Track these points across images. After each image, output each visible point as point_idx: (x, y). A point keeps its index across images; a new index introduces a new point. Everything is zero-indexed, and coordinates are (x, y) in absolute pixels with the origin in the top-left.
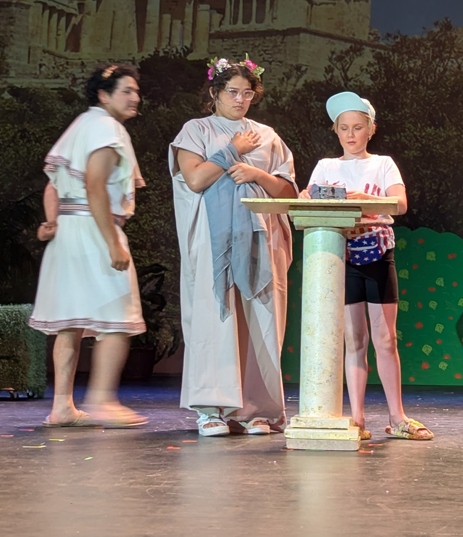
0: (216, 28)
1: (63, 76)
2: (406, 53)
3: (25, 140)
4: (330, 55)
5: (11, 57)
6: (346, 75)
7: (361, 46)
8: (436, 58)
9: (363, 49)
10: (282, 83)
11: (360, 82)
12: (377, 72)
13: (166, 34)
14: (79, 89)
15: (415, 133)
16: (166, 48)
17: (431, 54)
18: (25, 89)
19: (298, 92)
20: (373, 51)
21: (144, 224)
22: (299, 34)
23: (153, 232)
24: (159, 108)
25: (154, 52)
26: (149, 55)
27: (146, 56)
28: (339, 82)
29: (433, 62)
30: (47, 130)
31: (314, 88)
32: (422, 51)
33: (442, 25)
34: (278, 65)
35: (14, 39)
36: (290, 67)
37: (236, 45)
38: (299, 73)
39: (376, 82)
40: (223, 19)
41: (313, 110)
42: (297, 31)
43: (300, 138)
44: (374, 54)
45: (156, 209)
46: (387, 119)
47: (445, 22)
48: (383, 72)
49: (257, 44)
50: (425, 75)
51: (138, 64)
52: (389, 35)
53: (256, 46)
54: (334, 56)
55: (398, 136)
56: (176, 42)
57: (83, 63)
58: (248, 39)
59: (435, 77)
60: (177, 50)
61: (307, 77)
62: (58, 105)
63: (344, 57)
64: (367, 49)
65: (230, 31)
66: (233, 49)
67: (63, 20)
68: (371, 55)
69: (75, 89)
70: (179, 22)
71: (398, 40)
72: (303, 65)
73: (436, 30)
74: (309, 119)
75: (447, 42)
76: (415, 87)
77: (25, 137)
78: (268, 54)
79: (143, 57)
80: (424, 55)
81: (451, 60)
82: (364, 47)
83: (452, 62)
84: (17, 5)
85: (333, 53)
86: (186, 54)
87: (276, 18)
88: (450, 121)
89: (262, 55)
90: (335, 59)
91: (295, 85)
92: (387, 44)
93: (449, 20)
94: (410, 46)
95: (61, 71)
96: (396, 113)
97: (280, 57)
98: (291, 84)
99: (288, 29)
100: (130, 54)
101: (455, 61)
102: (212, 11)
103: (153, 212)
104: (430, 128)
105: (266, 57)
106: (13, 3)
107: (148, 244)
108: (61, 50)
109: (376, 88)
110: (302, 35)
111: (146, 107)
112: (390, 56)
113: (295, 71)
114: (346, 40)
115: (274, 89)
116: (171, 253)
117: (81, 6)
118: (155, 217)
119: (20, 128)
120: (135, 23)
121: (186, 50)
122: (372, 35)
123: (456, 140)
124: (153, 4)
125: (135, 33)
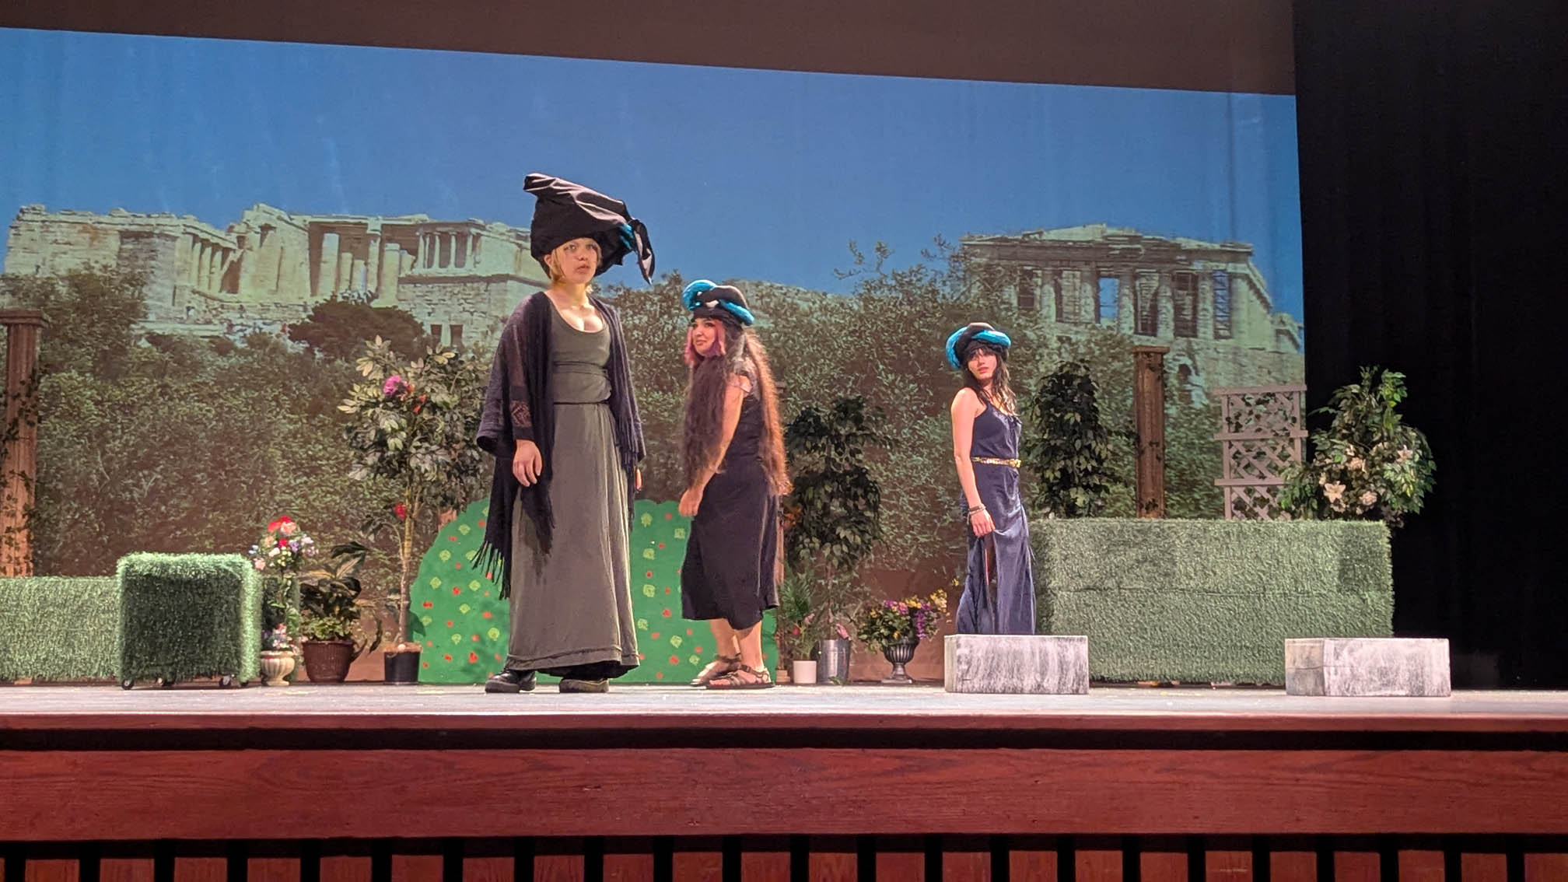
0: (406, 272)
1: (216, 322)
2: (631, 308)
3: (167, 398)
5: (151, 298)
13: (346, 276)
14: (237, 337)
16: (346, 292)
17: (658, 310)
18: (167, 336)
21: (314, 500)
22: (505, 282)
23: (325, 511)
24: (336, 363)
25: (331, 297)
26: (325, 300)
27: (322, 301)
29: (660, 319)
30: (195, 386)
32: (648, 306)
33: (670, 278)
34: (481, 316)
35: (154, 276)
36: (494, 320)
37: (431, 292)
40: (415, 261)
42: (503, 278)
45: (330, 482)
47: (674, 274)
49: (456, 291)
50: (651, 334)
51: (310, 310)
52: (611, 287)
53: (454, 294)
56: (358, 285)
57: (241, 308)
58: (445, 285)
59: (662, 335)
60: (359, 295)
62: (210, 356)
65: (425, 276)
66: (428, 296)
67: (219, 255)
69: (231, 337)
70: (362, 262)
71: (621, 293)
73: (665, 283)
76: (641, 347)
77: (166, 394)
78: (469, 303)
79: (317, 302)
80: (650, 311)
84: (160, 235)
86: (370, 300)
87: (478, 263)
89: (462, 304)
93: (677, 272)
95: (214, 316)
97: (483, 307)
99: (493, 276)
100: (301, 298)
102: (402, 251)
103: (326, 486)
105: (467, 306)
106: (156, 234)
107: (319, 525)
108: (215, 291)
110: (510, 282)
116: (347, 535)
117: (241, 239)
118: (328, 492)
120: (308, 262)
121: (369, 295)
124: (331, 241)
125: (308, 274)
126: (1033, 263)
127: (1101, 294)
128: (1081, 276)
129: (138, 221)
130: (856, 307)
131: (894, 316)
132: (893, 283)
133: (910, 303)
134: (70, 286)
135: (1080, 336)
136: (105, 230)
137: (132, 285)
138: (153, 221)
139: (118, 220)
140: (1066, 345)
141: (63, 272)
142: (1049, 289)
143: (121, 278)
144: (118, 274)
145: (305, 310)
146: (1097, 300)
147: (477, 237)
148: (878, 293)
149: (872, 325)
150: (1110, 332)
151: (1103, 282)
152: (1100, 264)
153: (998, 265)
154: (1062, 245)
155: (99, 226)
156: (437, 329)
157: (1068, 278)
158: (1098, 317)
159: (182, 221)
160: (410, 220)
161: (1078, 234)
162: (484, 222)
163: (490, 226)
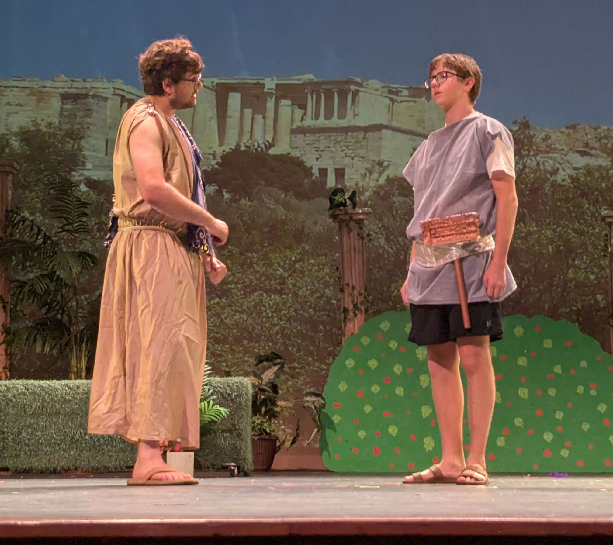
0: (297, 124)
5: (88, 149)
10: (364, 178)
13: (247, 127)
16: (248, 142)
18: (102, 181)
19: (381, 187)
21: (226, 318)
22: (380, 130)
23: (235, 327)
24: (241, 202)
25: (236, 146)
26: (231, 149)
27: (228, 150)
31: (396, 183)
33: (521, 124)
34: (360, 160)
35: (90, 131)
36: (371, 162)
37: (319, 141)
38: (381, 169)
40: (305, 114)
41: (395, 205)
42: (378, 128)
43: (384, 232)
45: (238, 303)
47: (524, 121)
49: (339, 140)
51: (219, 158)
53: (338, 142)
56: (258, 136)
58: (329, 134)
60: (259, 144)
61: (390, 173)
65: (313, 127)
66: (315, 144)
70: (261, 116)
72: (385, 161)
73: (515, 128)
74: (392, 214)
75: (525, 140)
78: (350, 150)
79: (224, 151)
81: (530, 157)
83: (531, 159)
84: (94, 97)
86: (268, 148)
87: (357, 115)
88: (530, 216)
89: (344, 150)
91: (377, 181)
93: (527, 119)
97: (362, 152)
98: (373, 180)
99: (370, 126)
100: (210, 148)
101: (533, 159)
102: (294, 106)
103: (235, 306)
105: (349, 152)
106: (90, 95)
107: (230, 339)
110: (384, 131)
111: (228, 200)
113: (377, 167)
115: (357, 184)
116: (254, 347)
118: (237, 311)
119: (97, 221)
120: (216, 117)
121: (267, 144)
123: (537, 235)
124: (234, 100)
125: (216, 126)
129: (75, 85)
134: (22, 140)
136: (48, 93)
137: (72, 139)
138: (88, 85)
139: (58, 85)
141: (15, 129)
143: (63, 133)
144: (60, 129)
145: (214, 158)
147: (355, 94)
155: (44, 90)
156: (323, 172)
159: (111, 85)
160: (299, 80)
162: (362, 80)
163: (366, 83)
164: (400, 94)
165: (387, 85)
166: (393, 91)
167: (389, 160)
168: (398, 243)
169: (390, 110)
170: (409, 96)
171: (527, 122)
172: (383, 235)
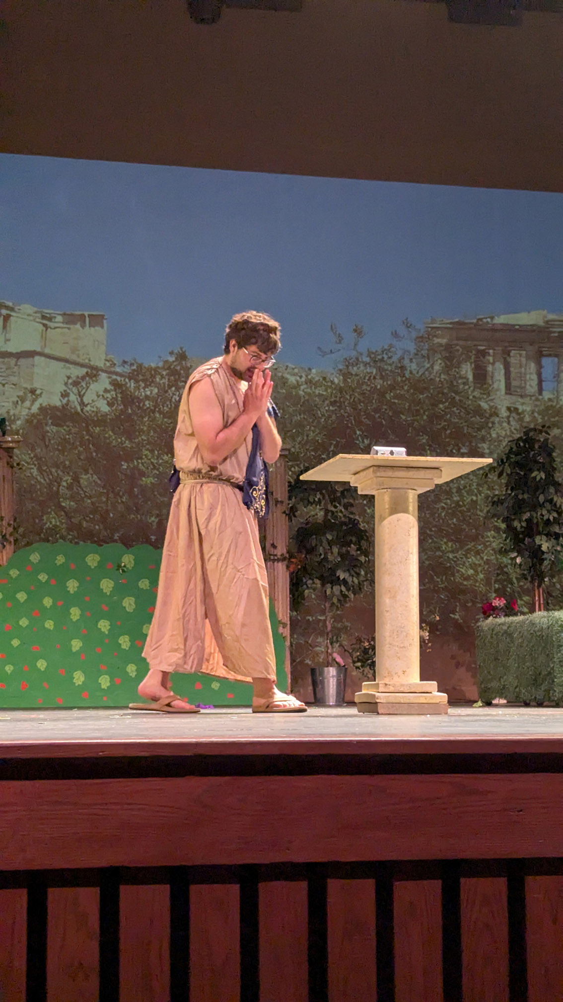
2: (143, 380)
4: (66, 379)
6: (82, 400)
7: (97, 372)
8: (172, 387)
9: (99, 375)
10: (16, 407)
11: (97, 407)
12: (113, 398)
15: (152, 460)
17: (167, 383)
19: (33, 415)
20: (109, 377)
22: (33, 357)
28: (75, 407)
29: (169, 391)
31: (49, 412)
32: (158, 380)
33: (177, 354)
34: (12, 388)
36: (23, 391)
38: (34, 397)
39: (113, 408)
41: (49, 434)
42: (31, 354)
43: (36, 463)
44: (110, 380)
46: (124, 445)
47: (181, 352)
48: (119, 399)
50: (161, 404)
52: (125, 362)
54: (70, 381)
55: (136, 463)
59: (171, 405)
61: (43, 401)
63: (80, 383)
64: (104, 375)
68: (107, 381)
71: (135, 367)
72: (38, 389)
73: (172, 359)
74: (45, 443)
75: (182, 372)
76: (152, 415)
80: (160, 384)
82: (100, 373)
85: (69, 378)
87: (9, 340)
90: (71, 384)
91: (29, 409)
92: (124, 372)
93: (184, 350)
94: (146, 374)
96: (133, 440)
97: (14, 379)
98: (26, 408)
99: (22, 352)
104: (167, 455)
105: (1, 379)
109: (113, 414)
110: (37, 358)
112: (127, 383)
113: (30, 395)
114: (82, 366)
115: (8, 412)
122: (108, 361)
126: (485, 343)
127: (542, 370)
128: (526, 354)
130: (336, 381)
131: (369, 389)
132: (368, 360)
133: (382, 377)
135: (526, 407)
140: (514, 415)
142: (500, 366)
146: (539, 375)
147: (7, 318)
148: (355, 368)
149: (350, 396)
150: (550, 403)
151: (545, 361)
152: (542, 345)
153: (457, 345)
154: (509, 328)
157: (516, 357)
158: (540, 390)
161: (525, 318)
162: (13, 304)
163: (19, 308)
164: (53, 320)
165: (39, 310)
166: (46, 317)
167: (42, 388)
168: (51, 474)
169: (44, 337)
170: (63, 323)
171: (184, 353)
172: (35, 466)
